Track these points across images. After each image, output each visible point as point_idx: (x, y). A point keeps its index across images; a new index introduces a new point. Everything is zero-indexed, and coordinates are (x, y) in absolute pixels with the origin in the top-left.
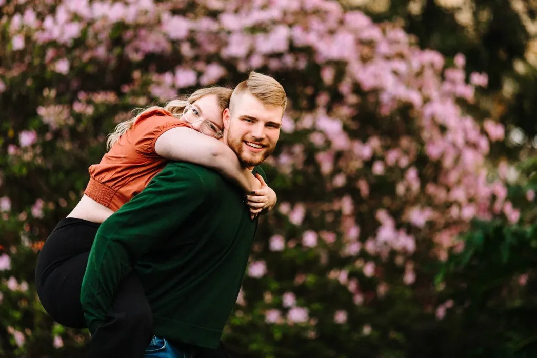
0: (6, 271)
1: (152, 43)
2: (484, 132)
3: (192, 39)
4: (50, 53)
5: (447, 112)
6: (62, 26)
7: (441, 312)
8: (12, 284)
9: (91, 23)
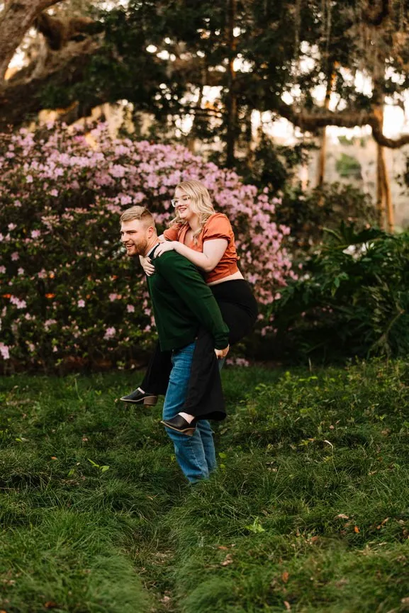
0: (24, 308)
1: (104, 179)
2: (280, 231)
3: (126, 177)
4: (46, 185)
5: (264, 219)
6: (53, 170)
7: (263, 332)
8: (28, 317)
9: (69, 168)
